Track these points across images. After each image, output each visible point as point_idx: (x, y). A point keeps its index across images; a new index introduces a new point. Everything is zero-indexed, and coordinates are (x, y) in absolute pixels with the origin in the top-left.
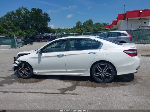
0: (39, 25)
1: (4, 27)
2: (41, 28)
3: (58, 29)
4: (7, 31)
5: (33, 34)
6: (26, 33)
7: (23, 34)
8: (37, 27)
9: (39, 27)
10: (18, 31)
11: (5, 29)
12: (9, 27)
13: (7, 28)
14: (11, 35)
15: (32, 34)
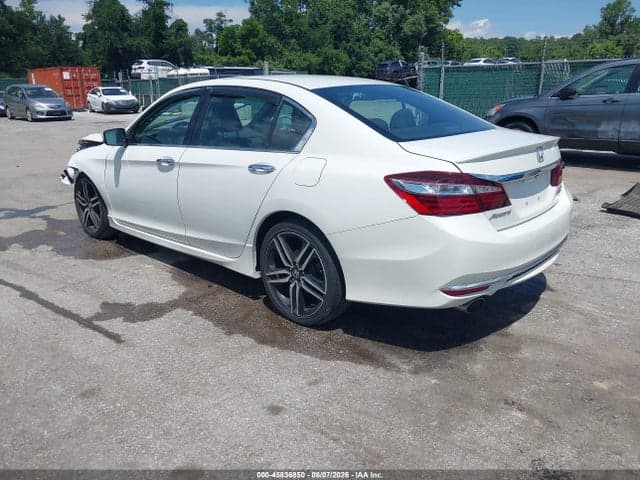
0: (411, 19)
1: (270, 32)
2: (416, 36)
3: (506, 38)
4: (279, 45)
5: (376, 59)
6: (350, 57)
7: (338, 60)
8: (398, 29)
9: (407, 28)
10: (319, 49)
11: (273, 41)
12: (288, 29)
13: (281, 37)
14: (290, 62)
15: (372, 60)
